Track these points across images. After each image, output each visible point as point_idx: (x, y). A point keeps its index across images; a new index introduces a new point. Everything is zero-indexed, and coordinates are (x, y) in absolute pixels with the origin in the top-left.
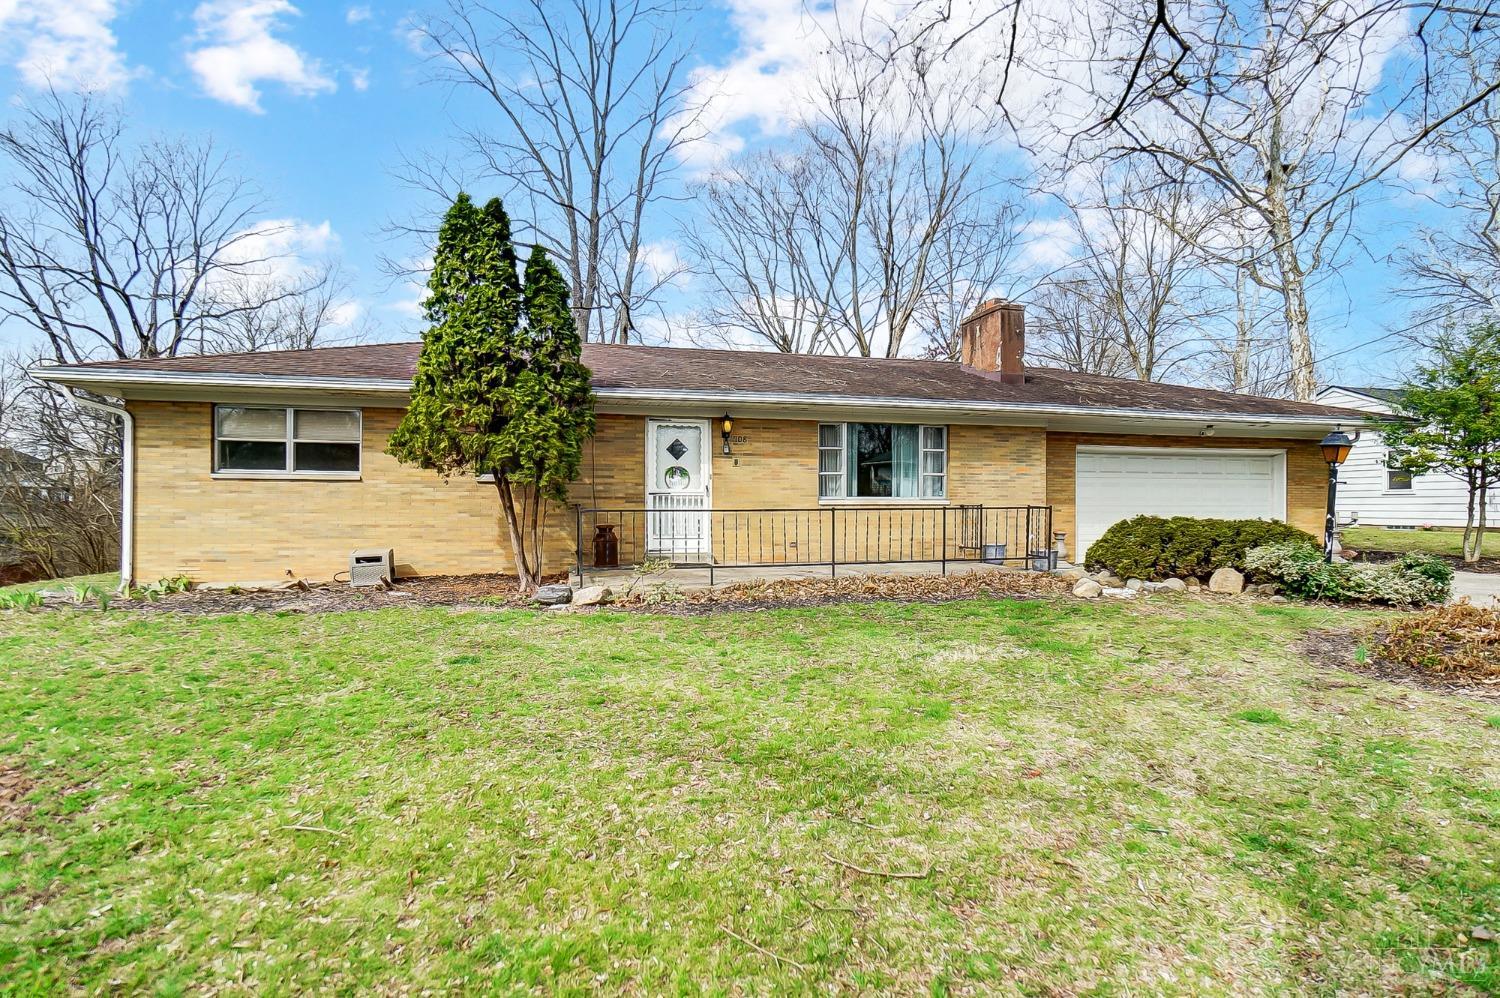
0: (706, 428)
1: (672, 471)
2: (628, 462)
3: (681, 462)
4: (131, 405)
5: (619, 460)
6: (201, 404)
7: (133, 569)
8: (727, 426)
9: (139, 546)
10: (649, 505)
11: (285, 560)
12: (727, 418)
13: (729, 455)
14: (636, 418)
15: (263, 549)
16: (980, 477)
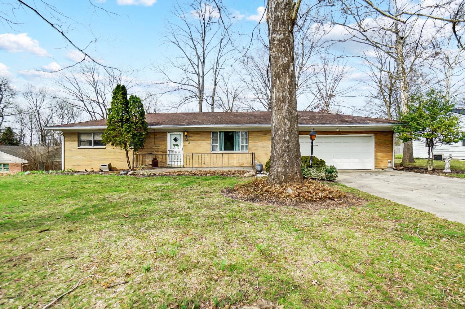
0: (182, 134)
1: (174, 145)
2: (163, 143)
3: (177, 143)
4: (64, 134)
5: (161, 143)
6: (76, 133)
7: (64, 167)
8: (186, 133)
9: (65, 162)
10: (168, 153)
11: (91, 166)
12: (186, 131)
13: (187, 140)
14: (164, 133)
15: (87, 163)
16: (258, 145)
